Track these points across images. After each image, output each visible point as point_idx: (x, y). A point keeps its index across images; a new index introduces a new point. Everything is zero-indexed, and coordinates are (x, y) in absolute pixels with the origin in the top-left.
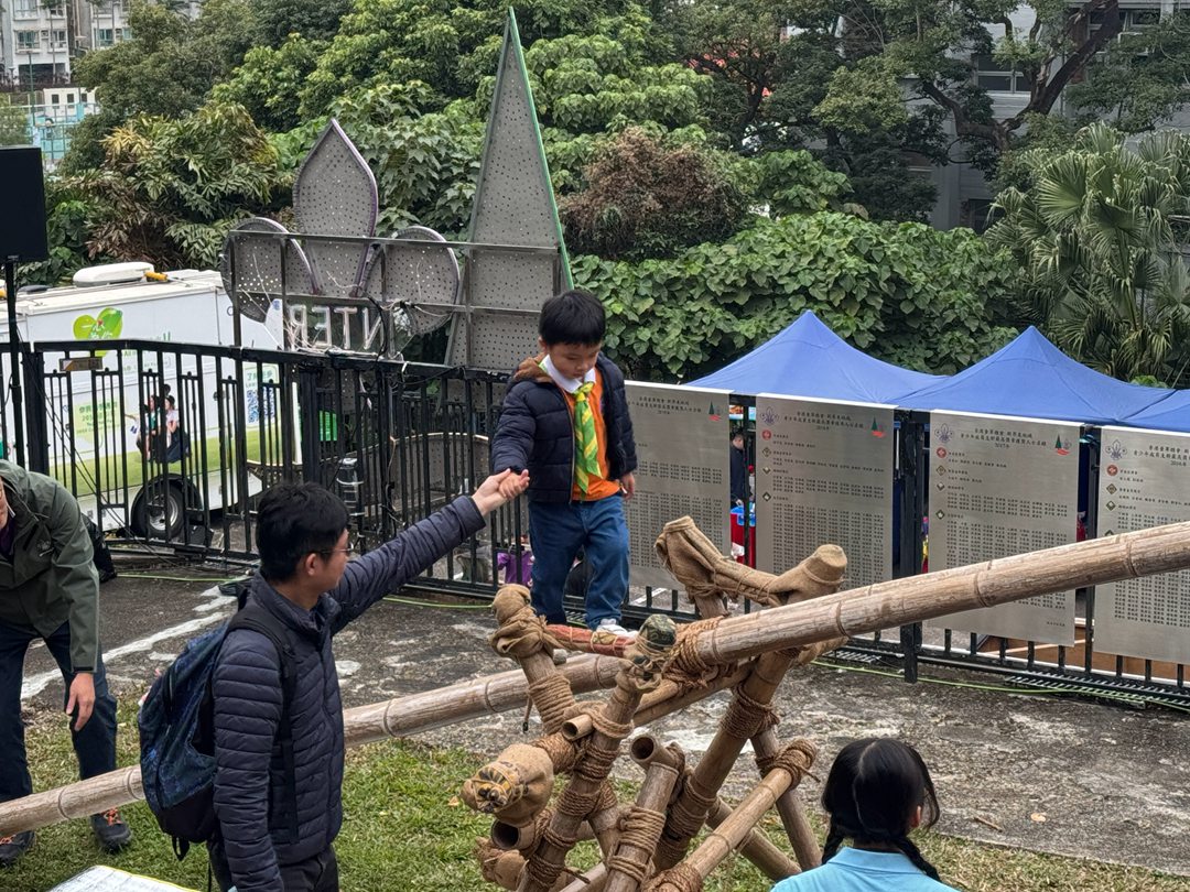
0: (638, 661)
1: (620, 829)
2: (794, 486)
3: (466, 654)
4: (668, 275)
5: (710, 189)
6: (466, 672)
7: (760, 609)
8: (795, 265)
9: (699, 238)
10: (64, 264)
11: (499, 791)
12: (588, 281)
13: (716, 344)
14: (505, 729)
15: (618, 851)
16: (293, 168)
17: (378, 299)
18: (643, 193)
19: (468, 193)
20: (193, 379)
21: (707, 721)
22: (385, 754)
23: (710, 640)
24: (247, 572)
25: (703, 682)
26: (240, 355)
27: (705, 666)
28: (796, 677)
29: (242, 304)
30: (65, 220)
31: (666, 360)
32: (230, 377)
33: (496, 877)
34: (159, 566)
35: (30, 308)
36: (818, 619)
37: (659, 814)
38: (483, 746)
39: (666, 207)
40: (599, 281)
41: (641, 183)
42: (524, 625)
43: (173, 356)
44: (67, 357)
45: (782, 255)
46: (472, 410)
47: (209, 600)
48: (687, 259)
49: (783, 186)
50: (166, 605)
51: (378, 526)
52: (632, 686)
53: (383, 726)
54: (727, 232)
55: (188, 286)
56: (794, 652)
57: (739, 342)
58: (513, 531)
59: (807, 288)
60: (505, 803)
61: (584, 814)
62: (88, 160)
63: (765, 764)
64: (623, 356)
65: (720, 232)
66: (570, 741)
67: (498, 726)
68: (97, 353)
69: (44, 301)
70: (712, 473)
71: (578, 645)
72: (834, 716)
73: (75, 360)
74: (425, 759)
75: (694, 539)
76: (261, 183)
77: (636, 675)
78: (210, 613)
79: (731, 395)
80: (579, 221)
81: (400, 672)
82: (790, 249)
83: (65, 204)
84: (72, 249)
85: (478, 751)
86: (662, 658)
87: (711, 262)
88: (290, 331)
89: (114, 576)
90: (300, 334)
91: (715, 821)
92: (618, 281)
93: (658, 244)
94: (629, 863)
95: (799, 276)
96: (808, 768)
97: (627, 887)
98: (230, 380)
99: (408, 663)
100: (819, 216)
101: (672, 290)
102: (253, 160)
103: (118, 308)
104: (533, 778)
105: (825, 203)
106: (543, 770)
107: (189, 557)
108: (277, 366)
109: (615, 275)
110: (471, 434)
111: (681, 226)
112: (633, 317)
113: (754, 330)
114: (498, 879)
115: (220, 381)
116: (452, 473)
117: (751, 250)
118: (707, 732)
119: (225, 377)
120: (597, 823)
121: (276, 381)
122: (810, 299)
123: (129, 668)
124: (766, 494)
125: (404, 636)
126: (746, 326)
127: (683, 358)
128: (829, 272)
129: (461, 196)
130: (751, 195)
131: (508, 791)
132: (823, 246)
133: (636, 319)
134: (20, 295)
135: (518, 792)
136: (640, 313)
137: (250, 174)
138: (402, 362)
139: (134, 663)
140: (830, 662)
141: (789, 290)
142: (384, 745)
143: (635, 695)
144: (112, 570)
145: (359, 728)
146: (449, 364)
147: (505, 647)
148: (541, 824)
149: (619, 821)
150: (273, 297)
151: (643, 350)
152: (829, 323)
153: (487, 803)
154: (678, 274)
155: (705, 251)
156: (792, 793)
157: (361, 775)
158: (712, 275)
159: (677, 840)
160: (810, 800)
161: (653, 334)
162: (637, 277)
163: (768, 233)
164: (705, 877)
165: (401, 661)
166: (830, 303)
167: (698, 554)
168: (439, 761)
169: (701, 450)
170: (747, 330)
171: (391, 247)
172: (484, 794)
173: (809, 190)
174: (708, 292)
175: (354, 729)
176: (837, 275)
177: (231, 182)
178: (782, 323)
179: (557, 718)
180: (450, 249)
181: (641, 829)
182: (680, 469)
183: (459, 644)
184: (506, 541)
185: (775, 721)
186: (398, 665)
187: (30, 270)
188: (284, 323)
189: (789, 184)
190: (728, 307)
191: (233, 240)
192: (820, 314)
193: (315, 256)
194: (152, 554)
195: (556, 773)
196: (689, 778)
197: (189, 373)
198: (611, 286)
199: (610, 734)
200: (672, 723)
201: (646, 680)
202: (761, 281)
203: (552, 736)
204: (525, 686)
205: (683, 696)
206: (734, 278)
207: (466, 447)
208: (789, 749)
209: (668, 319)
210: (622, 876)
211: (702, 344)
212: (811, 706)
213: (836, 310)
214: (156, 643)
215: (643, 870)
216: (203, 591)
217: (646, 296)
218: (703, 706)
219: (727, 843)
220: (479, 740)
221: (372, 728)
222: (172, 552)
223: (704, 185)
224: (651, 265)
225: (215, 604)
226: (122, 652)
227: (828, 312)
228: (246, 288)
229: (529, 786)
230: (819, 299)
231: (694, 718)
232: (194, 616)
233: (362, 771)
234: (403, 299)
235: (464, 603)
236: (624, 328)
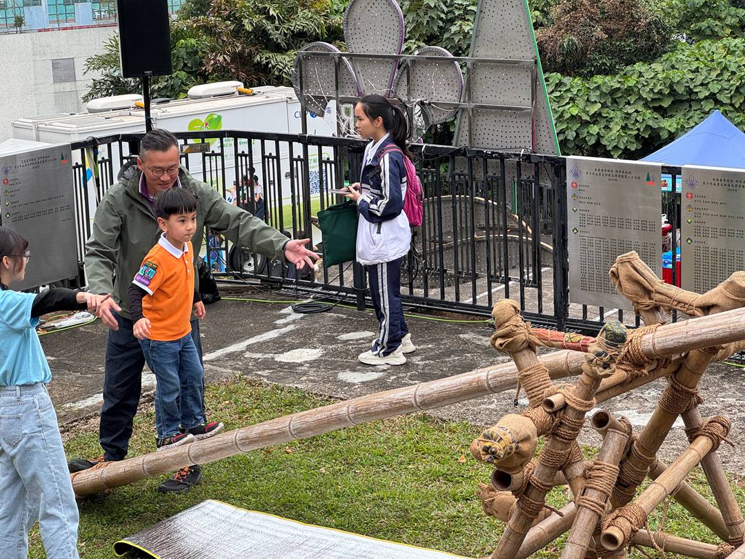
0: (599, 355)
1: (585, 477)
2: (710, 233)
3: (469, 355)
4: (611, 86)
5: (643, 22)
6: (469, 367)
7: (688, 319)
8: (706, 77)
9: (635, 59)
10: (182, 83)
11: (498, 447)
12: (552, 92)
13: (647, 137)
14: (498, 409)
15: (584, 492)
16: (341, 13)
17: (405, 99)
18: (593, 27)
19: (466, 29)
20: (273, 158)
21: (646, 404)
22: (412, 425)
23: (650, 341)
24: (312, 297)
25: (645, 371)
26: (306, 141)
27: (646, 359)
28: (712, 373)
29: (307, 104)
30: (183, 52)
31: (609, 148)
32: (299, 157)
33: (494, 512)
34: (250, 292)
35: (159, 114)
36: (732, 325)
37: (614, 466)
38: (482, 421)
39: (610, 37)
40: (560, 91)
41: (592, 19)
42: (515, 329)
43: (259, 141)
44: (186, 143)
45: (697, 70)
46: (473, 178)
47: (285, 316)
48: (625, 74)
49: (698, 20)
50: (255, 319)
51: (405, 263)
52: (594, 373)
53: (413, 402)
54: (655, 54)
55: (267, 97)
56: (713, 350)
57: (664, 135)
58: (503, 267)
59: (715, 94)
60: (502, 456)
61: (560, 466)
62: (198, 9)
63: (693, 433)
64: (578, 146)
65: (650, 54)
66: (549, 413)
67: (493, 406)
68: (206, 140)
69: (169, 109)
70: (648, 224)
71: (554, 343)
72: (741, 402)
73: (191, 145)
74: (441, 429)
75: (638, 267)
76: (319, 23)
77: (597, 365)
78: (286, 325)
79: (663, 167)
80: (546, 48)
81: (421, 368)
82: (703, 66)
83: (183, 41)
84: (188, 73)
85: (479, 424)
86: (617, 353)
87: (643, 76)
88: (342, 124)
89: (219, 299)
90: (349, 125)
91: (655, 474)
92: (575, 91)
93: (604, 64)
94: (592, 501)
95: (709, 86)
96: (725, 437)
97: (591, 519)
98: (299, 159)
99: (427, 362)
100: (725, 41)
101: (614, 97)
102: (313, 8)
103: (219, 114)
104: (522, 438)
105: (729, 31)
106: (529, 433)
107: (271, 285)
108: (332, 148)
109: (572, 87)
110: (472, 197)
111: (621, 50)
112: (586, 118)
113: (675, 126)
114: (495, 514)
115: (292, 160)
116: (459, 225)
117: (673, 67)
118: (645, 412)
119: (295, 156)
120: (569, 472)
121: (332, 159)
122: (717, 102)
123: (230, 363)
124: (689, 239)
125: (424, 342)
126: (669, 124)
127: (622, 147)
128: (732, 82)
129: (461, 31)
130: (674, 27)
131: (504, 448)
132: (728, 63)
133: (588, 119)
134: (152, 105)
135: (511, 449)
136: (590, 115)
137: (311, 18)
138: (422, 144)
139: (233, 360)
140: (736, 363)
141: (701, 96)
142: (411, 419)
143: (596, 379)
144: (218, 294)
145: (397, 403)
146: (456, 146)
147: (501, 345)
148: (528, 472)
149: (584, 471)
150: (330, 99)
151: (592, 141)
152: (730, 119)
153: (489, 456)
154: (619, 85)
155: (639, 68)
156: (712, 454)
157: (395, 440)
158: (644, 86)
159: (626, 487)
160: (723, 463)
161: (600, 129)
162: (589, 88)
163: (686, 54)
164: (649, 514)
165: (422, 360)
166: (732, 105)
167: (642, 279)
168: (450, 431)
169: (640, 207)
170: (670, 126)
171: (414, 61)
172: (487, 450)
173: (717, 22)
174: (641, 98)
175: (393, 403)
176: (738, 84)
177: (298, 23)
178: (696, 120)
179: (539, 396)
180: (456, 62)
181: (601, 477)
182: (624, 220)
183: (465, 347)
184: (498, 274)
185: (700, 401)
186: (421, 363)
187: (159, 87)
188: (338, 117)
189: (703, 17)
190: (656, 109)
191: (301, 58)
192: (725, 113)
193: (359, 69)
194: (245, 283)
195: (539, 436)
196: (635, 442)
197: (270, 154)
198: (569, 95)
199: (578, 408)
200: (619, 405)
201: (605, 368)
202: (681, 90)
203: (536, 409)
204: (515, 373)
205: (631, 382)
206: (660, 88)
207: (468, 206)
208: (710, 422)
209: (611, 118)
210: (588, 511)
211: (637, 137)
212: (723, 394)
213: (737, 110)
214: (249, 345)
215: (603, 507)
216: (280, 310)
217: (595, 102)
218: (642, 393)
219: (665, 489)
220: (479, 416)
221: (405, 403)
222: (259, 282)
223: (639, 20)
224: (599, 79)
225: (290, 319)
226: (225, 352)
227: (731, 112)
228: (310, 93)
229: (519, 445)
230: (724, 102)
231: (637, 401)
232: (275, 327)
233: (396, 437)
234: (423, 99)
235: (467, 319)
236: (579, 125)
